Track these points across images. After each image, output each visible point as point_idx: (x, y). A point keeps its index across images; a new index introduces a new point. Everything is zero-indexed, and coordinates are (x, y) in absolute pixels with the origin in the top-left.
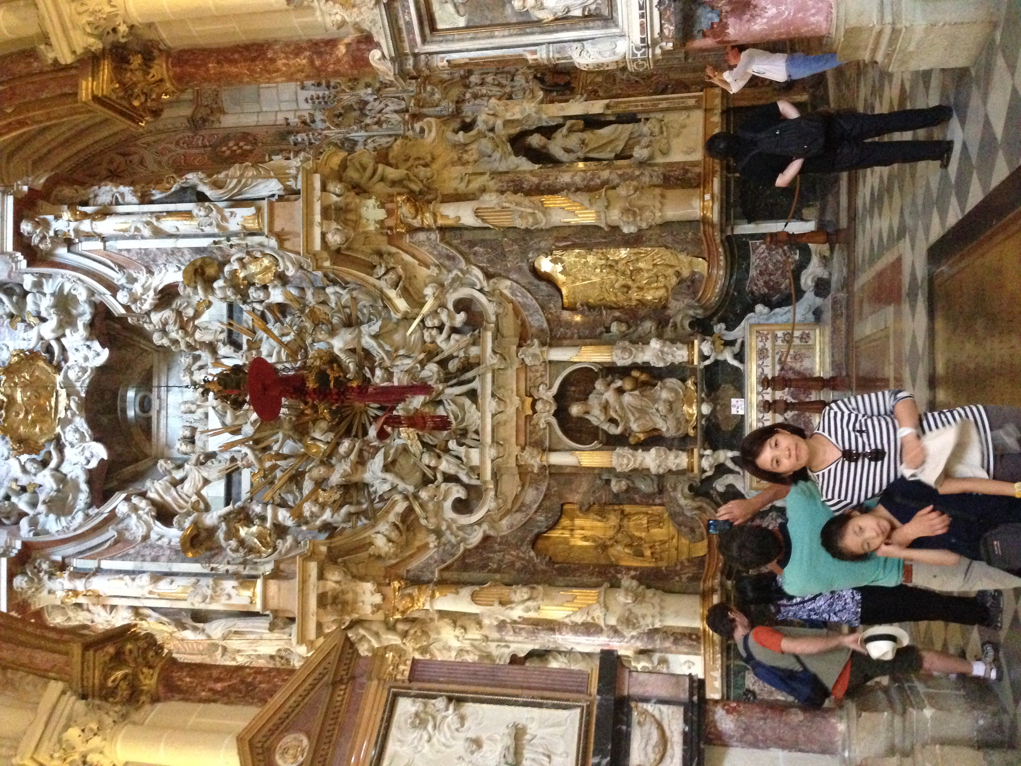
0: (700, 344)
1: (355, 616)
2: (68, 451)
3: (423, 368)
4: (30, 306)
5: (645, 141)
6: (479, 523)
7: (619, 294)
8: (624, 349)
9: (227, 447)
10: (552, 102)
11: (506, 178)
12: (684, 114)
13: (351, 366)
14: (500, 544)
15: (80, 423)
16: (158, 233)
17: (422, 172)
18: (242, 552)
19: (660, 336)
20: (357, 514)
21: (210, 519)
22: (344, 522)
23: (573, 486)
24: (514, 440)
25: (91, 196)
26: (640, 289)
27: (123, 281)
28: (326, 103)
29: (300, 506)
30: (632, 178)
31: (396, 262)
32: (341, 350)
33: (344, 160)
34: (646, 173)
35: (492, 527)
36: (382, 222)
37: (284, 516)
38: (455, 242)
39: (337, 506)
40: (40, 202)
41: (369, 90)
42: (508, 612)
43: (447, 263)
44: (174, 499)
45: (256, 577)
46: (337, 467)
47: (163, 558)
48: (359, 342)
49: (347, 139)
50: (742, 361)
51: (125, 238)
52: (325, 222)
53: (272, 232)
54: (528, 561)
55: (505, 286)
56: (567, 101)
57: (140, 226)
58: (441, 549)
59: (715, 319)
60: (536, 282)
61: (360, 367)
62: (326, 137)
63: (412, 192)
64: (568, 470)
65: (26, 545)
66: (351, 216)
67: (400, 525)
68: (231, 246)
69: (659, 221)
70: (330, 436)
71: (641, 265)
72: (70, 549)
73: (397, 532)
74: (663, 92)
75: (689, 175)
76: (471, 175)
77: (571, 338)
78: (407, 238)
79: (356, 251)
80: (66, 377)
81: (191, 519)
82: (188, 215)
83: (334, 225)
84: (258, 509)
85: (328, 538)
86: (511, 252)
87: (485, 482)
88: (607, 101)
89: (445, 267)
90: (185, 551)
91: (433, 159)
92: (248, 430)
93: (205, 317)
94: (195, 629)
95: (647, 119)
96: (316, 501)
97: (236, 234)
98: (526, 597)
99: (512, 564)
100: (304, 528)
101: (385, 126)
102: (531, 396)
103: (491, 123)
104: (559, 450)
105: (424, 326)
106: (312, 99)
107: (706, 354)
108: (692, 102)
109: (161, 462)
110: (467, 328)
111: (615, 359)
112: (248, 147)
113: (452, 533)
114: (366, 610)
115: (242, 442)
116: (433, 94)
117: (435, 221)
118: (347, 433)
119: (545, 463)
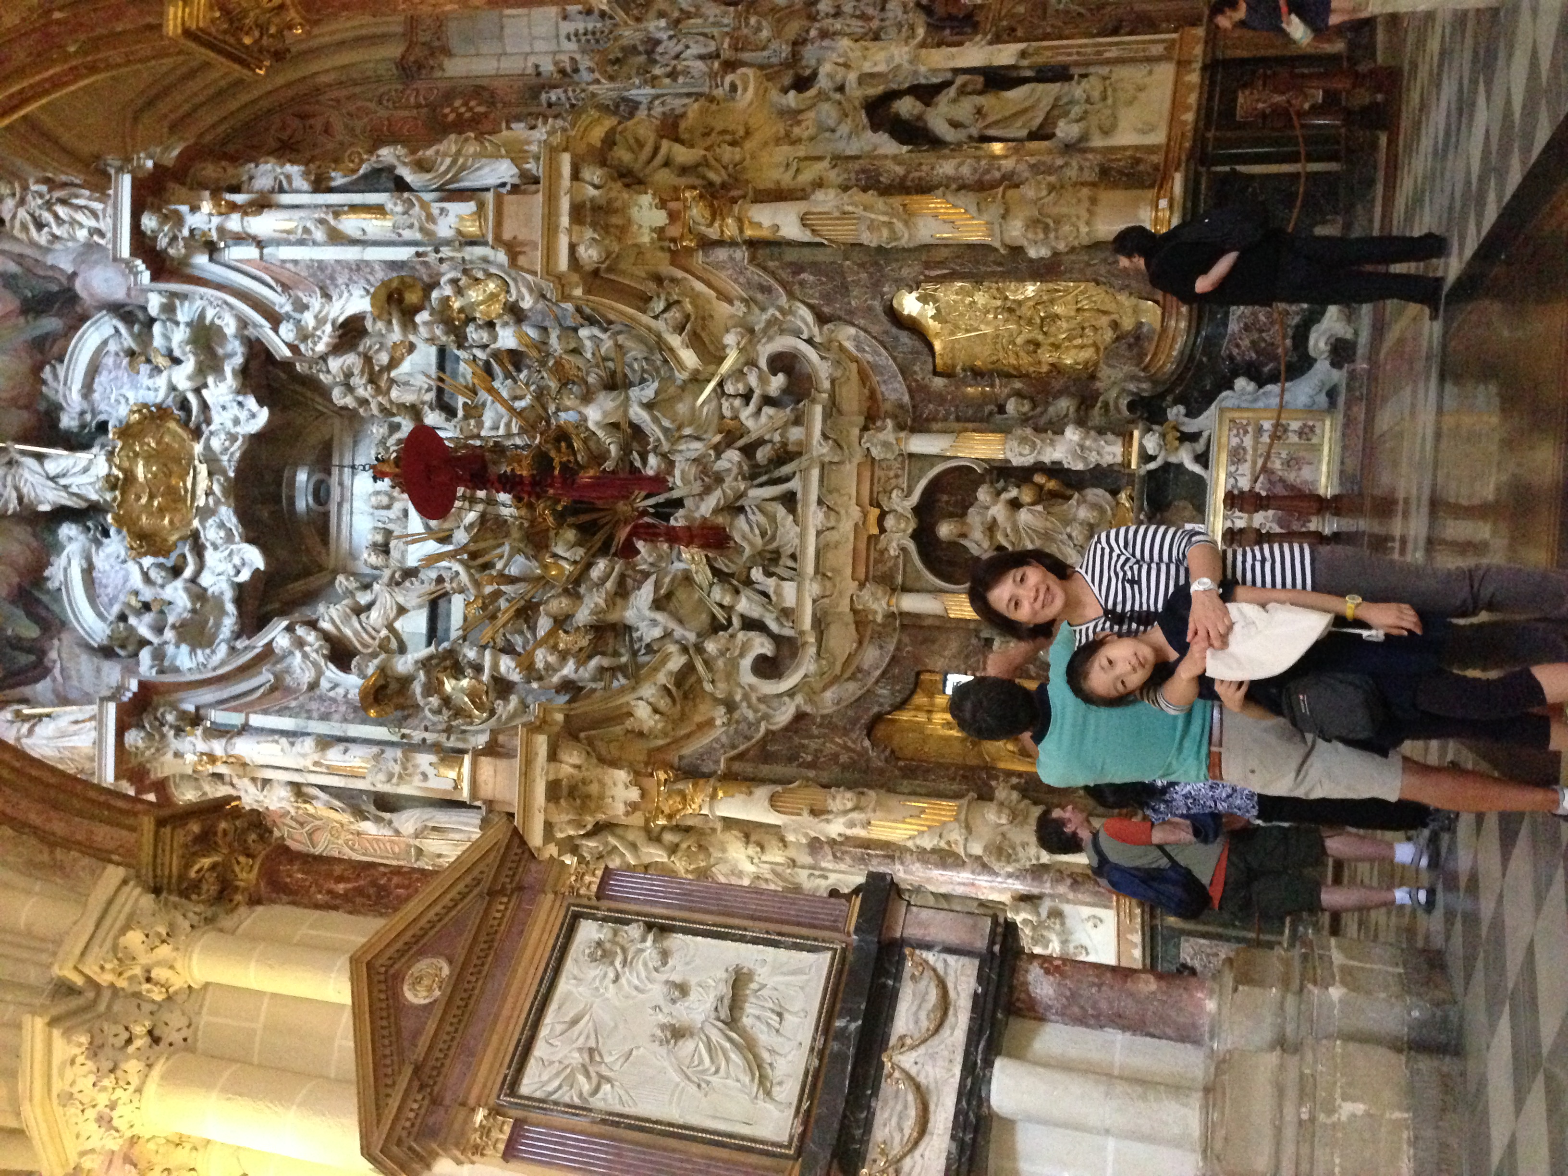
0: (1142, 437)
1: (601, 817)
2: (210, 556)
3: (718, 456)
4: (158, 341)
5: (1076, 111)
6: (791, 693)
7: (1022, 354)
8: (1023, 440)
9: (431, 560)
10: (939, 45)
11: (856, 165)
12: (1144, 69)
13: (613, 449)
14: (820, 726)
15: (227, 514)
16: (336, 238)
17: (728, 154)
18: (446, 713)
19: (1081, 423)
20: (613, 670)
21: (403, 665)
22: (594, 680)
23: (936, 647)
24: (849, 571)
25: (245, 178)
26: (1056, 347)
27: (288, 308)
28: (597, 41)
29: (531, 655)
30: (1050, 170)
31: (683, 294)
32: (597, 423)
33: (612, 132)
34: (1074, 164)
35: (810, 700)
36: (660, 231)
37: (507, 665)
38: (771, 264)
39: (583, 657)
40: (171, 185)
41: (663, 23)
42: (823, 825)
43: (759, 297)
44: (356, 633)
45: (463, 752)
46: (586, 600)
47: (336, 716)
48: (626, 412)
49: (625, 100)
50: (1206, 466)
51: (289, 243)
52: (576, 228)
53: (499, 240)
54: (860, 755)
55: (847, 335)
56: (960, 44)
57: (310, 225)
58: (732, 729)
59: (1169, 398)
60: (894, 330)
61: (626, 450)
62: (594, 95)
63: (711, 184)
64: (928, 622)
65: (144, 685)
66: (615, 220)
67: (673, 689)
68: (441, 260)
69: (1086, 241)
70: (580, 552)
71: (1058, 309)
72: (207, 696)
73: (668, 700)
74: (1115, 32)
75: (1141, 167)
76: (800, 159)
77: (945, 419)
78: (700, 257)
79: (623, 273)
80: (207, 447)
81: (376, 662)
82: (379, 210)
83: (589, 233)
84: (471, 654)
85: (569, 702)
86: (857, 283)
87: (802, 633)
88: (1022, 46)
89: (756, 302)
90: (365, 708)
91: (748, 133)
92: (461, 537)
93: (406, 367)
94: (378, 820)
95: (1084, 76)
96: (555, 647)
97: (448, 243)
98: (849, 805)
99: (835, 757)
100: (535, 685)
101: (681, 80)
102: (879, 506)
103: (839, 78)
104: (918, 591)
105: (723, 393)
106: (576, 34)
107: (1151, 452)
108: (1157, 50)
109: (341, 578)
110: (786, 399)
111: (1010, 456)
112: (481, 109)
113: (750, 706)
114: (618, 811)
115: (452, 555)
116: (759, 29)
117: (741, 230)
118: (604, 550)
119: (894, 609)
